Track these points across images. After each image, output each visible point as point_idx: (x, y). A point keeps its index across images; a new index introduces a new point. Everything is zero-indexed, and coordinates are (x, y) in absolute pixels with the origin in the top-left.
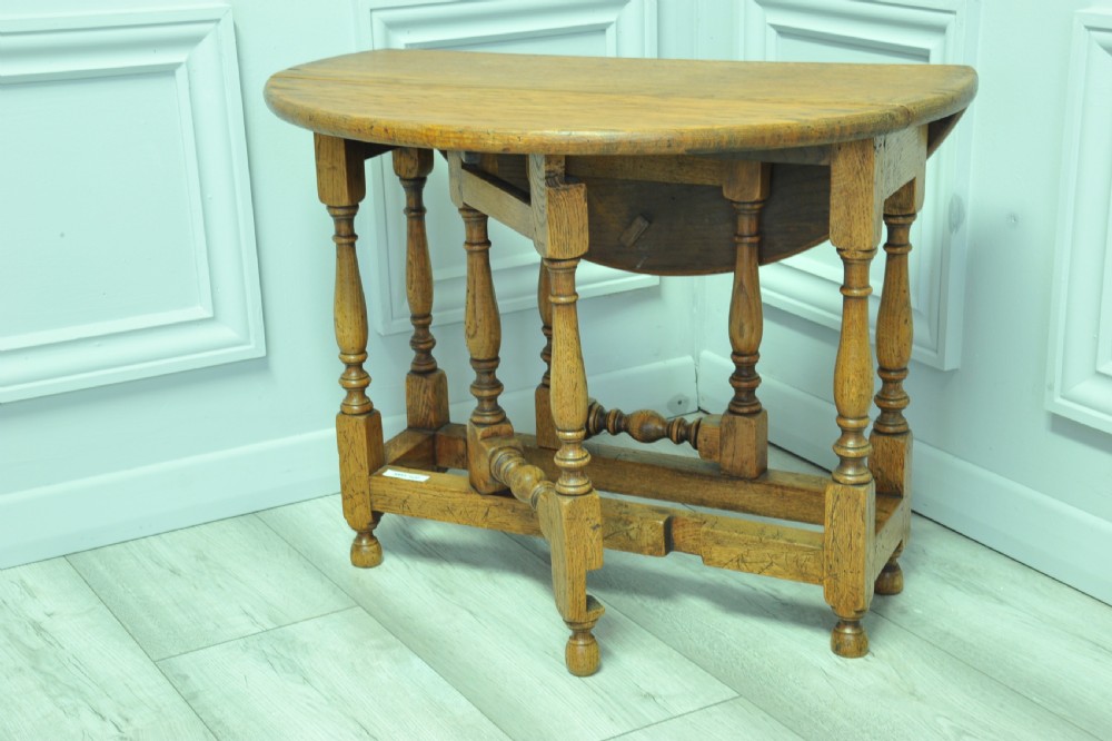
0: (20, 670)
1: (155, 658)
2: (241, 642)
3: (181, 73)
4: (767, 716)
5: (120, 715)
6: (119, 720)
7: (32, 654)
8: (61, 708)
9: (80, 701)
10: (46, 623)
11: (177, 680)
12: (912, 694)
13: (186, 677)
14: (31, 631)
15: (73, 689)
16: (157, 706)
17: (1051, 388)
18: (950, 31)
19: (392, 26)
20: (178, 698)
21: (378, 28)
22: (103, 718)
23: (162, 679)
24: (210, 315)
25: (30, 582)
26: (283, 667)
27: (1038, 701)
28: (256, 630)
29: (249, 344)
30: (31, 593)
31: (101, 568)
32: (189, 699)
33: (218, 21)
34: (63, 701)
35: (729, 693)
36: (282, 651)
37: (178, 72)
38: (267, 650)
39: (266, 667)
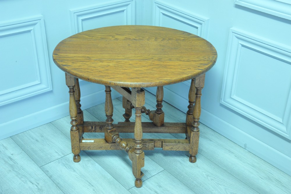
1: (40, 166)
2: (57, 160)
5: (36, 183)
8: (23, 181)
9: (26, 179)
10: (12, 157)
11: (46, 172)
13: (48, 171)
16: (44, 180)
19: (79, 16)
20: (48, 177)
22: (33, 184)
23: (43, 172)
24: (40, 83)
26: (68, 167)
28: (60, 157)
29: (49, 88)
32: (50, 177)
33: (40, 20)
34: (22, 179)
36: (67, 163)
37: (31, 31)
38: (64, 163)
39: (65, 167)
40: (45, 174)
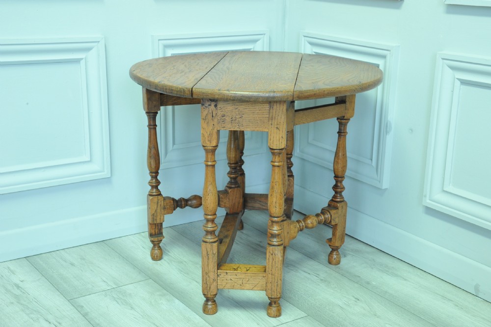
0: (12, 303)
1: (68, 299)
2: (104, 293)
3: (83, 62)
4: (320, 324)
5: (56, 321)
6: (56, 324)
7: (16, 297)
8: (32, 318)
9: (39, 316)
10: (21, 284)
11: (79, 308)
12: (375, 315)
13: (82, 307)
14: (15, 287)
15: (35, 311)
16: (72, 318)
17: (425, 196)
18: (388, 57)
19: (166, 47)
20: (80, 315)
21: (161, 48)
22: (50, 323)
23: (72, 307)
24: (89, 160)
25: (12, 268)
26: (122, 303)
27: (423, 318)
28: (109, 288)
29: (104, 172)
30: (13, 272)
31: (41, 263)
32: (85, 315)
33: (99, 42)
34: (32, 316)
35: (303, 314)
36: (121, 296)
37: (82, 62)
38: (115, 296)
39: (115, 302)
40: (77, 311)
